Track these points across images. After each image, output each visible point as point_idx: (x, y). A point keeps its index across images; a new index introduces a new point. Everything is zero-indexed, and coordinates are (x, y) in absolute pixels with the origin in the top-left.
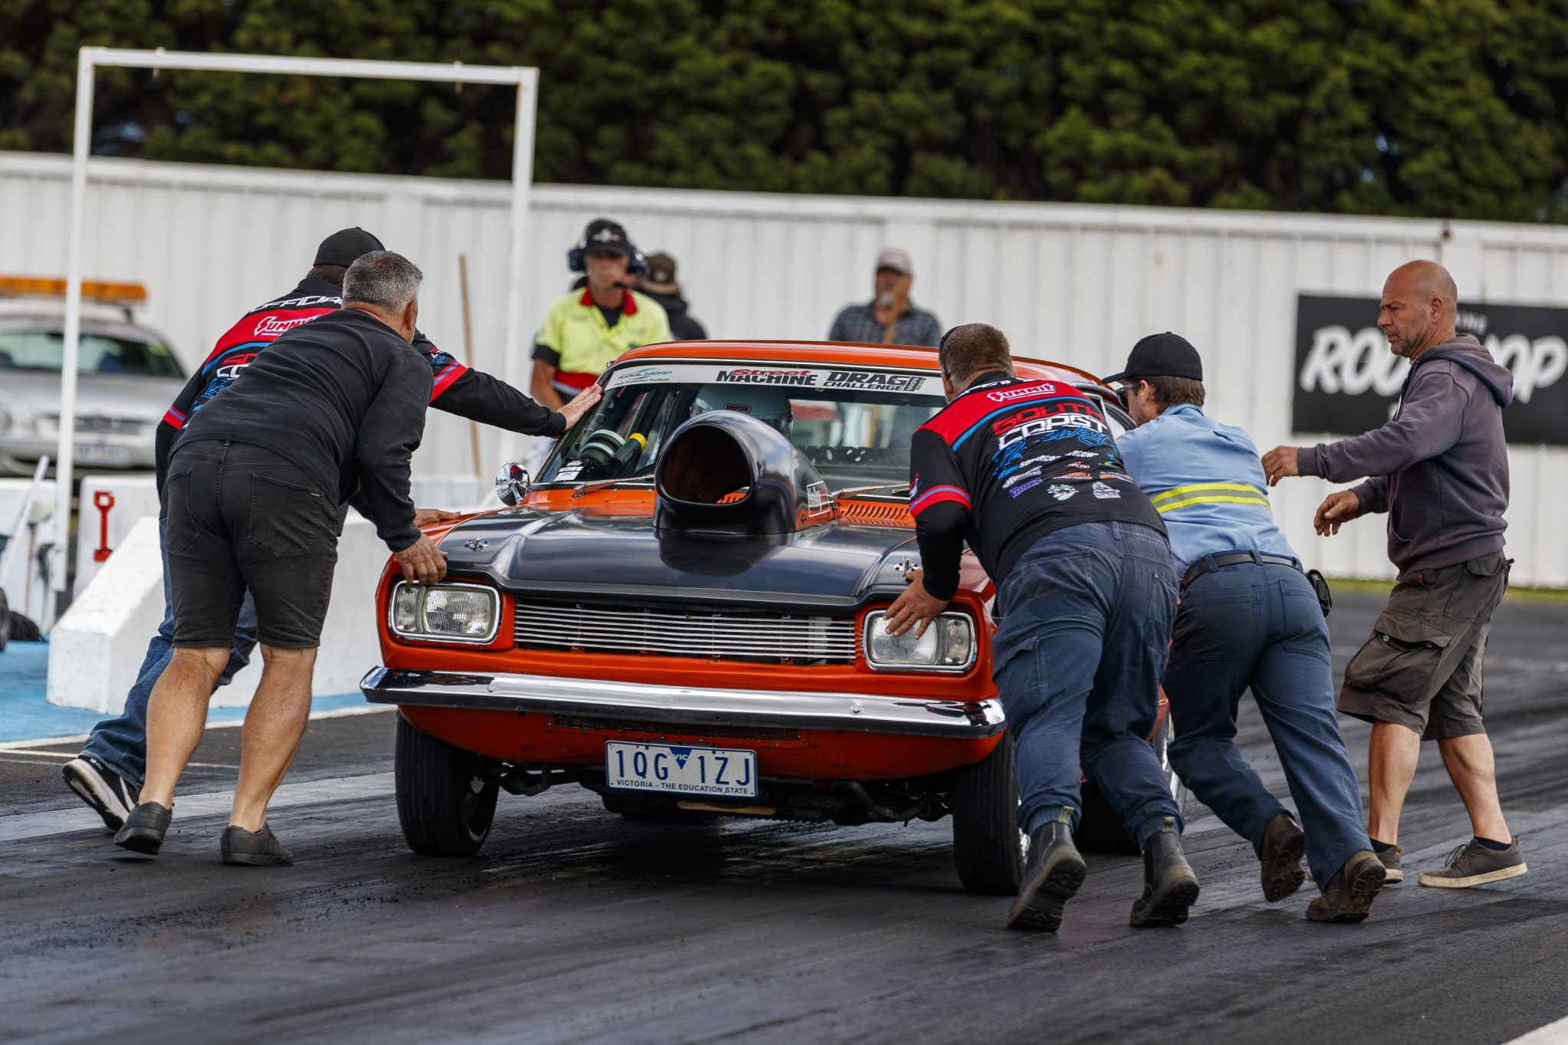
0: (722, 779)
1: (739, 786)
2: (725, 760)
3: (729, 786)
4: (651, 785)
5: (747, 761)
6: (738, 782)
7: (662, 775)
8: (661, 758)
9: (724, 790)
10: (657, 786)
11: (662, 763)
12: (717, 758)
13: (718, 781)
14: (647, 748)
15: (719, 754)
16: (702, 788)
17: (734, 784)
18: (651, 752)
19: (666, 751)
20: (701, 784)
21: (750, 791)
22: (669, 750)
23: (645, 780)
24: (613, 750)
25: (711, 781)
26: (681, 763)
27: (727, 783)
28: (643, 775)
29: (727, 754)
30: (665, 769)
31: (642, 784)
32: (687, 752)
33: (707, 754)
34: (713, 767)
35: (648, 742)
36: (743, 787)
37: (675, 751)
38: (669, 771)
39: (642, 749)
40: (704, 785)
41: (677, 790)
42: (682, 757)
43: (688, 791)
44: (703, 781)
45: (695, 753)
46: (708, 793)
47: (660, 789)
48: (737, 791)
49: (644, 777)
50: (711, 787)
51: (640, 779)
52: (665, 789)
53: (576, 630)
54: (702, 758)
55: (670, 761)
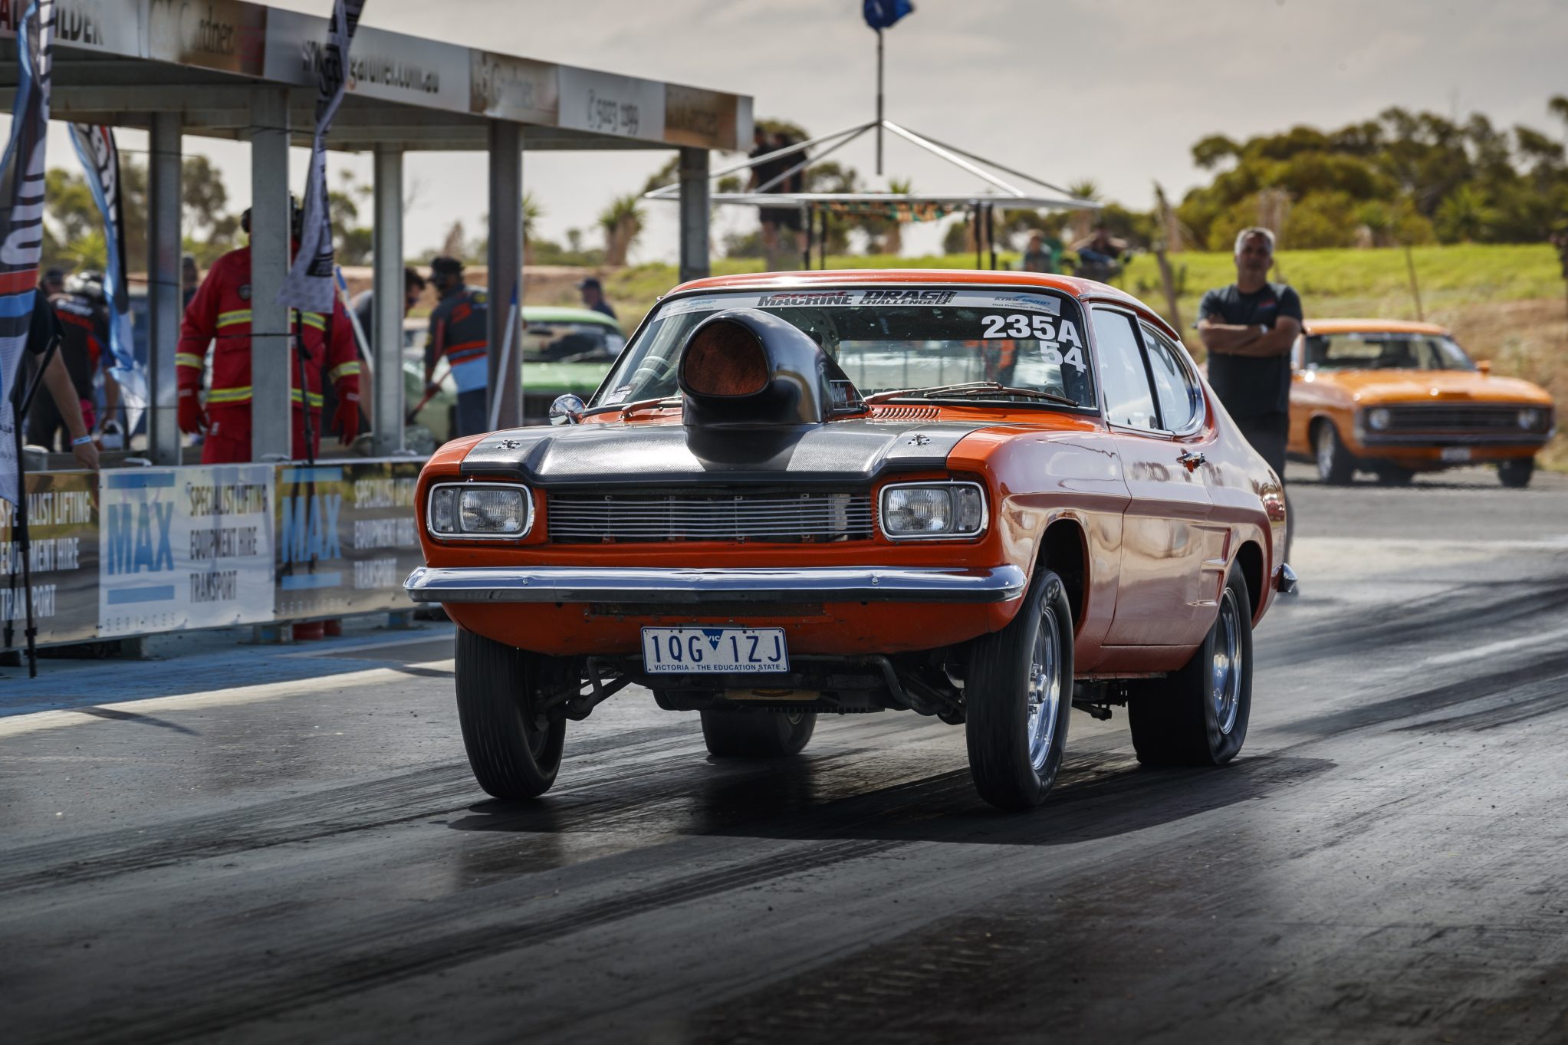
0: (755, 657)
1: (771, 663)
2: (756, 639)
3: (762, 663)
4: (687, 667)
5: (776, 638)
6: (770, 658)
7: (697, 657)
8: (694, 641)
9: (757, 667)
10: (693, 668)
11: (696, 645)
12: (748, 638)
13: (751, 659)
14: (681, 632)
15: (750, 633)
16: (736, 667)
17: (766, 661)
18: (685, 636)
19: (699, 633)
20: (734, 664)
21: (782, 666)
22: (701, 632)
23: (680, 664)
24: (648, 636)
25: (744, 660)
26: (714, 644)
27: (760, 660)
28: (679, 658)
29: (757, 633)
30: (699, 651)
31: (679, 667)
32: (719, 633)
33: (739, 635)
34: (745, 646)
35: (681, 626)
36: (775, 663)
37: (707, 633)
38: (703, 652)
39: (676, 633)
40: (738, 664)
41: (712, 670)
42: (715, 638)
43: (723, 671)
44: (737, 660)
45: (727, 634)
46: (742, 671)
47: (696, 670)
48: (769, 667)
49: (680, 660)
50: (744, 665)
51: (676, 662)
52: (701, 671)
53: (606, 521)
54: (733, 638)
55: (703, 644)
